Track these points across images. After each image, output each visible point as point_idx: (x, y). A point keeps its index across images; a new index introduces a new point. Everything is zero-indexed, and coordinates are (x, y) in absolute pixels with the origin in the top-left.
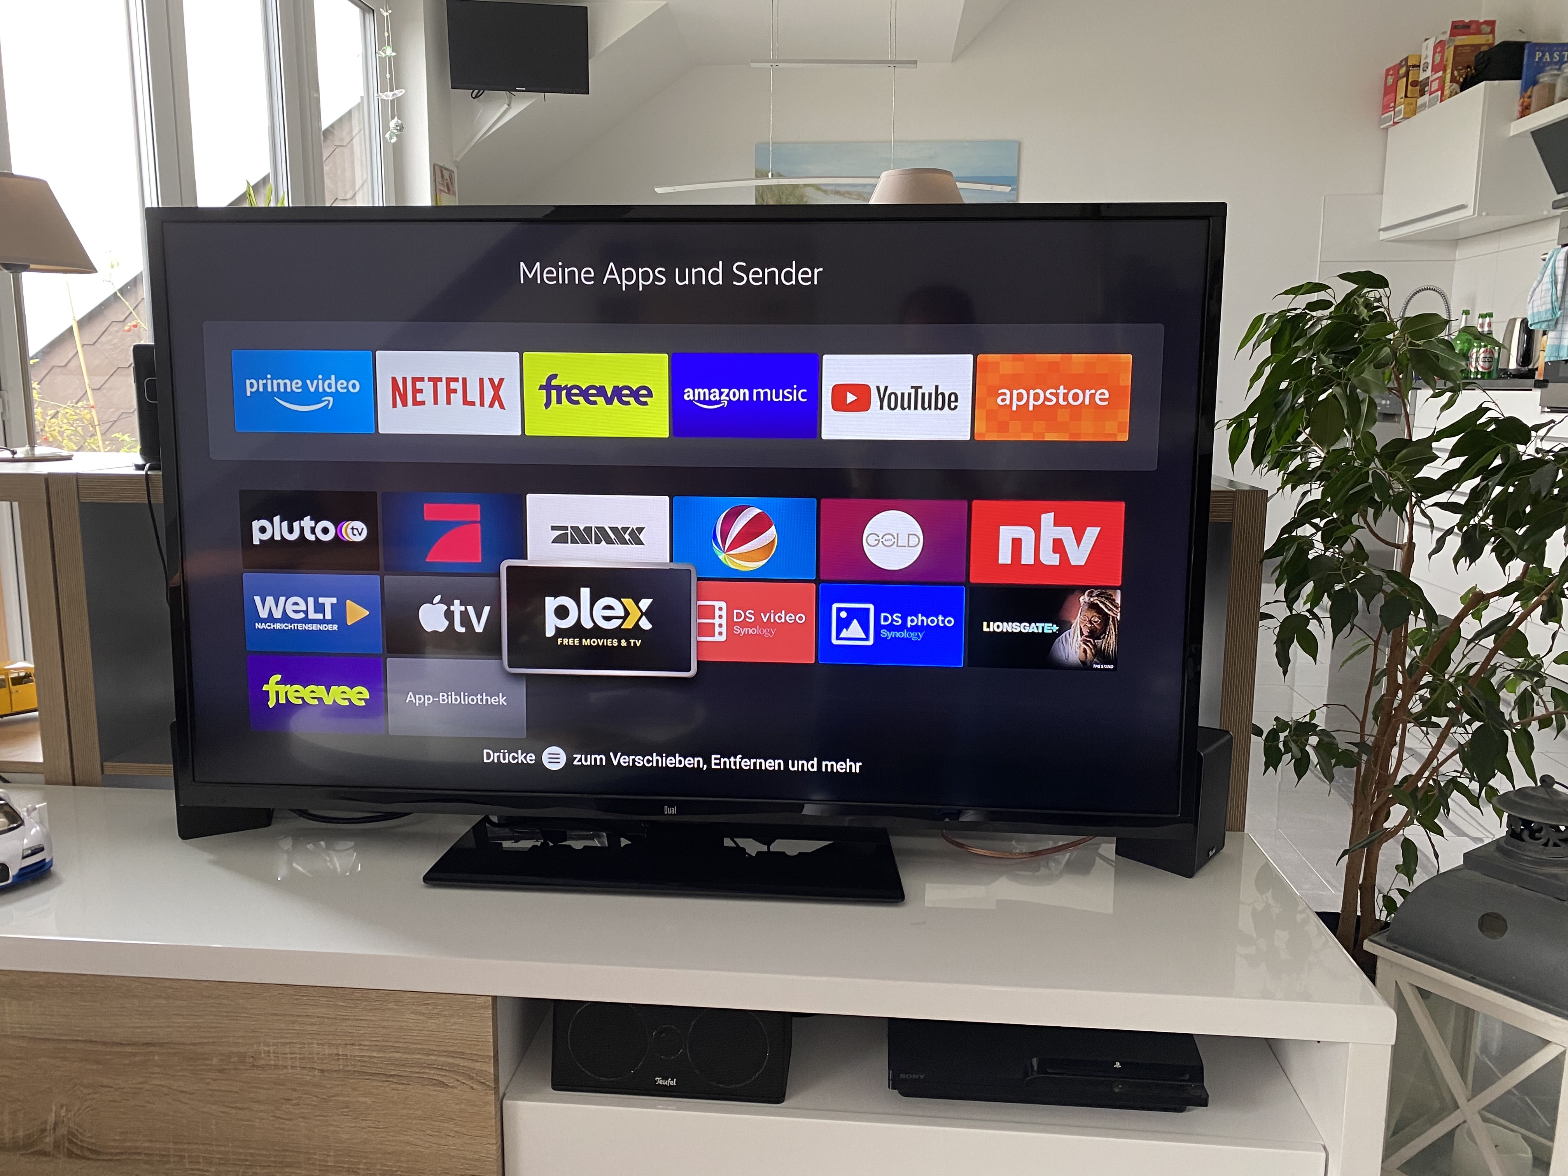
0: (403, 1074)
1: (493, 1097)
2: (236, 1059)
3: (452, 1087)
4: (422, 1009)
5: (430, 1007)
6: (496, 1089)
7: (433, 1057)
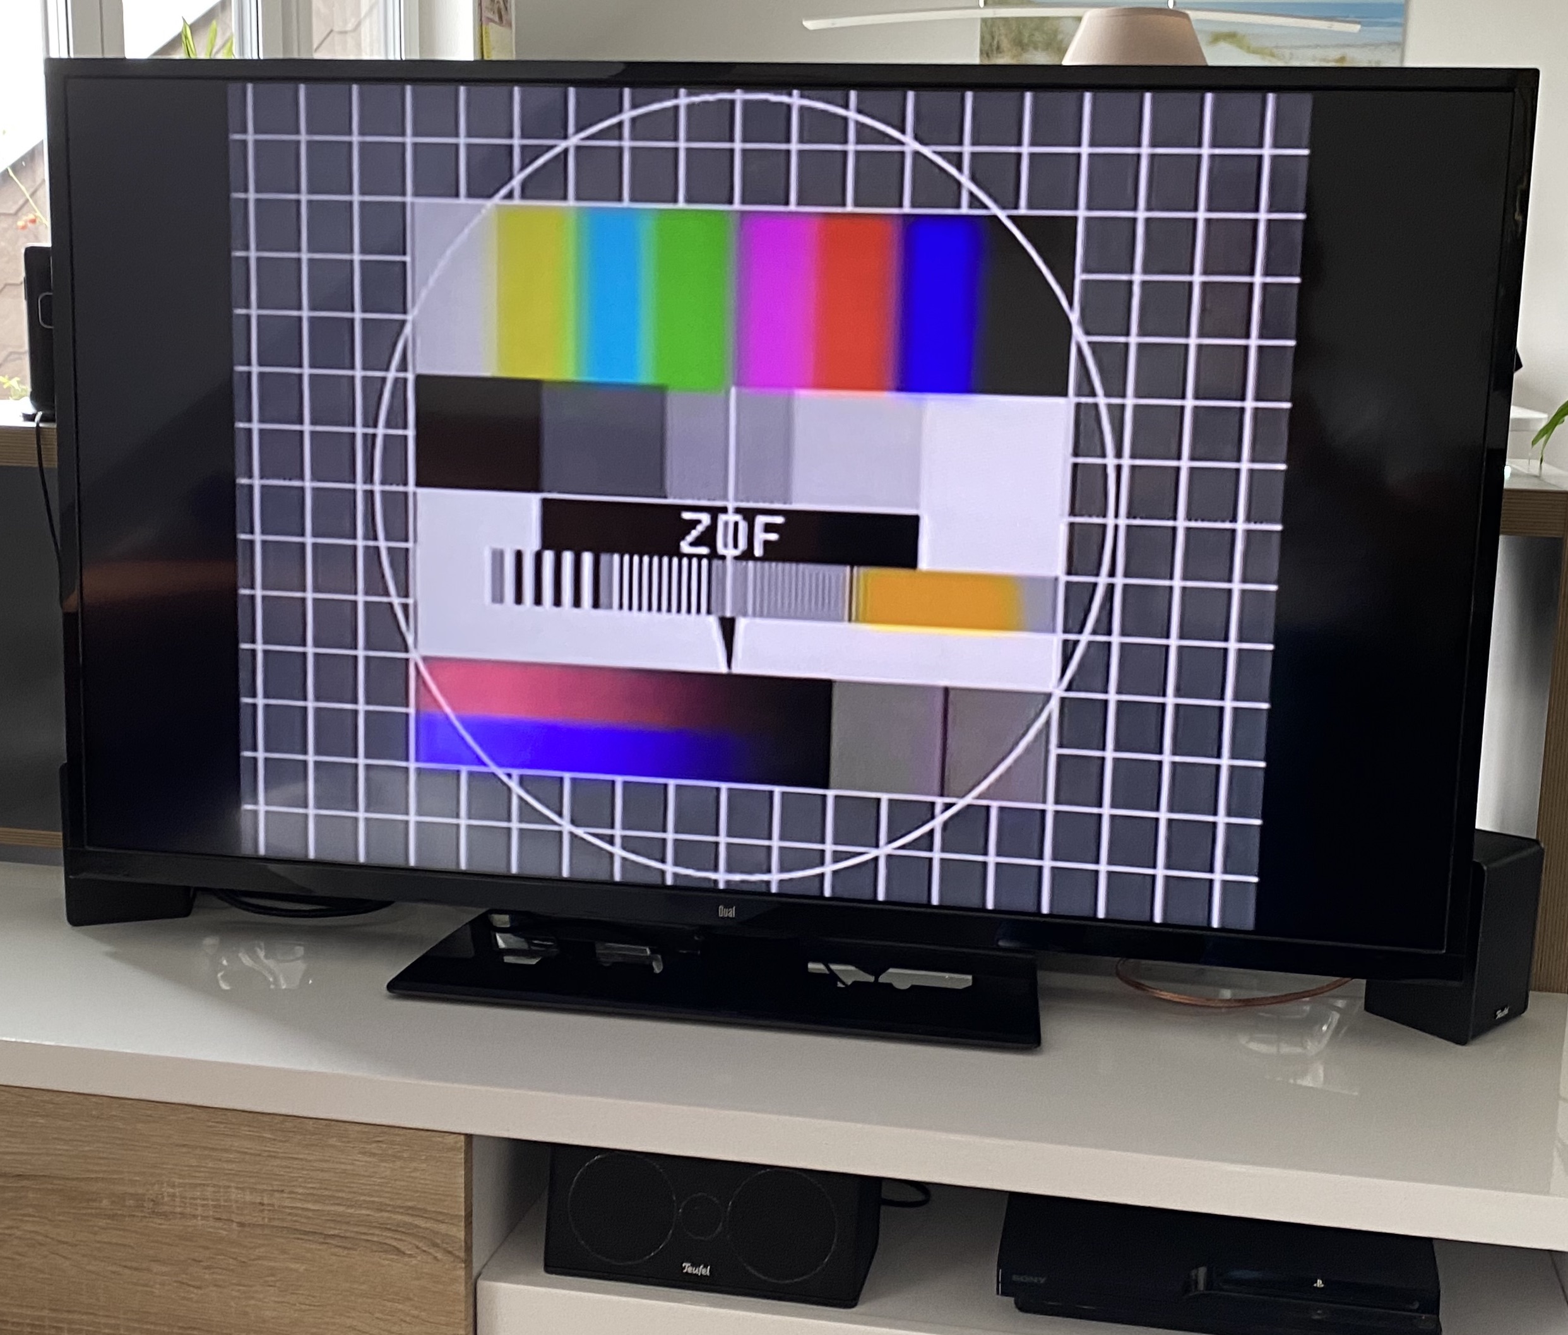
0: (348, 1234)
1: (462, 1273)
2: (131, 1202)
3: (410, 1256)
4: (373, 1147)
5: (384, 1146)
6: (468, 1262)
7: (386, 1215)
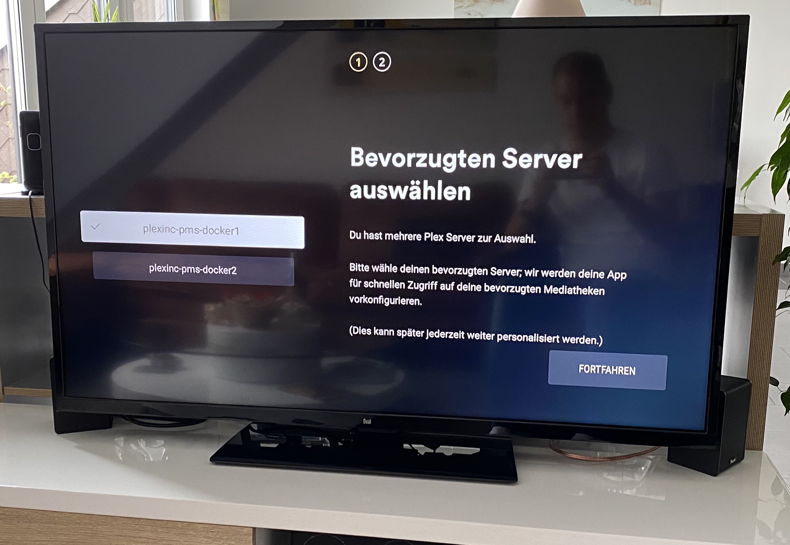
4: (210, 535)
5: (215, 534)
